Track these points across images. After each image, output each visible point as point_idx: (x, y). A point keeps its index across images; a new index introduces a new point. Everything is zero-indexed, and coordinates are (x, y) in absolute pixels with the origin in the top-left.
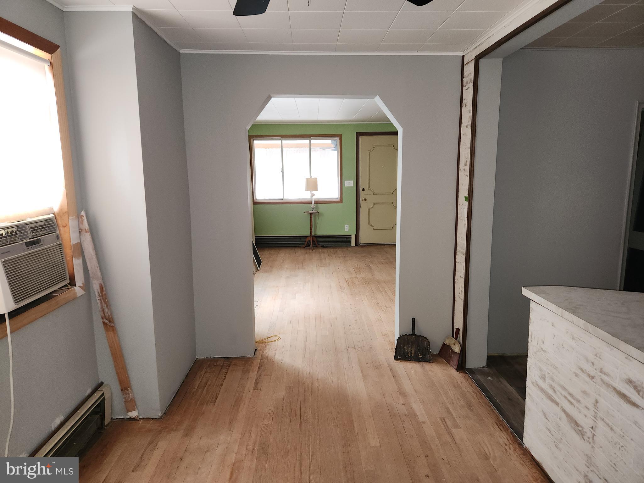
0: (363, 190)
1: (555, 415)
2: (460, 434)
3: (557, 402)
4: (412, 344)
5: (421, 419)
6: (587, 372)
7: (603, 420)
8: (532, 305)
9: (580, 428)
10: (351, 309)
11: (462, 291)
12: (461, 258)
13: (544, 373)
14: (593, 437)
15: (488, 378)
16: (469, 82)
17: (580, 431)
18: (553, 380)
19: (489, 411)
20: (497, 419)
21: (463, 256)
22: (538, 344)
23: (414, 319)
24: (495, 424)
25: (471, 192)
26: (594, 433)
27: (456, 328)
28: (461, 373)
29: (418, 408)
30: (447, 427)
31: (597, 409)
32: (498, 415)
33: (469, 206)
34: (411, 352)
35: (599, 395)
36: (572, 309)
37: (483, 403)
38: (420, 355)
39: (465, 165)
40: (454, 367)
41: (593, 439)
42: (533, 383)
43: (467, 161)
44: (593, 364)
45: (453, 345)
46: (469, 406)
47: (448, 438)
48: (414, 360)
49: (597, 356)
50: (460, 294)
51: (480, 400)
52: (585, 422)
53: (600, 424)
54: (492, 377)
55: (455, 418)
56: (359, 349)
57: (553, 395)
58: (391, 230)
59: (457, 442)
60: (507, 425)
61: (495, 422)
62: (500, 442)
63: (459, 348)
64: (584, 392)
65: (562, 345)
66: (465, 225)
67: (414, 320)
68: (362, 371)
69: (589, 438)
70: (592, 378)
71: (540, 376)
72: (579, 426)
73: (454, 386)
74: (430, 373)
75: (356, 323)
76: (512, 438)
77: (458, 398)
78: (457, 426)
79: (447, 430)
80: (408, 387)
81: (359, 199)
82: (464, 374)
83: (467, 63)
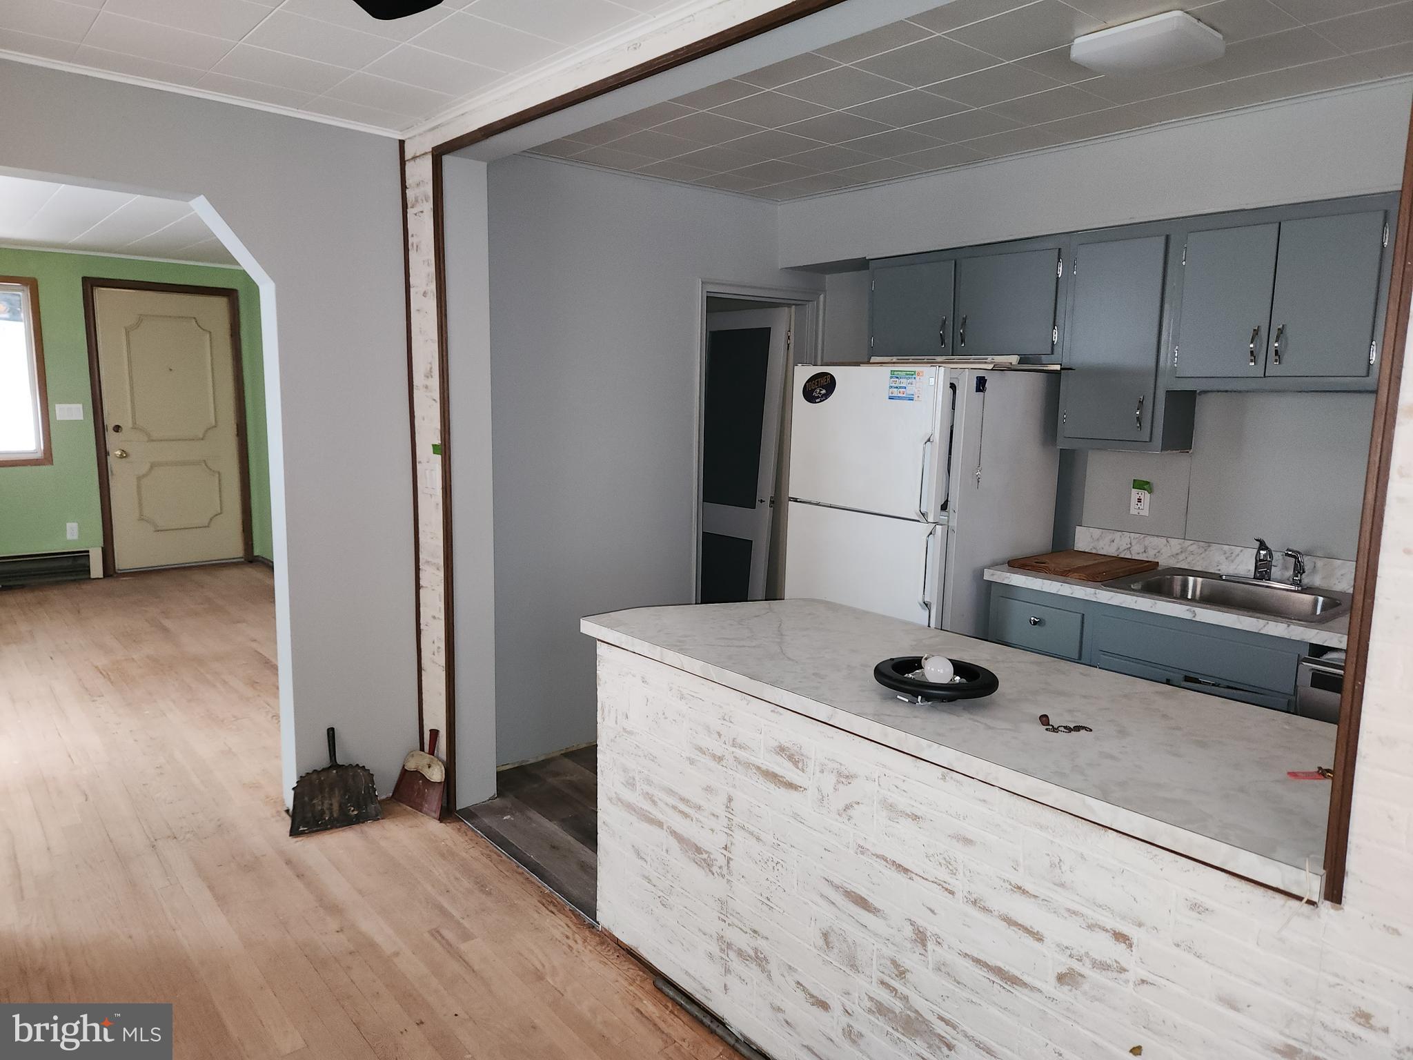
0: (117, 429)
1: (658, 846)
2: (477, 949)
3: (659, 821)
4: (332, 790)
5: (387, 948)
6: (710, 751)
7: (743, 828)
8: (601, 649)
9: (705, 856)
10: (136, 741)
11: (439, 648)
12: (433, 578)
13: (631, 775)
14: (728, 863)
15: (505, 818)
16: (422, 201)
17: (704, 860)
18: (649, 782)
19: (522, 883)
20: (540, 894)
21: (437, 572)
22: (616, 721)
23: (333, 729)
24: (539, 904)
25: (447, 435)
26: (730, 855)
27: (431, 730)
28: (449, 823)
29: (373, 926)
30: (449, 947)
31: (732, 812)
32: (540, 885)
33: (445, 465)
34: (331, 809)
35: (734, 786)
36: (676, 646)
37: (508, 871)
38: (352, 809)
39: (429, 375)
40: (433, 814)
41: (728, 867)
42: (610, 799)
43: (431, 368)
44: (720, 735)
45: (427, 769)
46: (482, 886)
47: (454, 967)
48: (338, 825)
49: (725, 720)
50: (434, 654)
51: (500, 867)
52: (712, 842)
53: (739, 836)
54: (512, 815)
55: (459, 922)
56: (188, 836)
57: (651, 811)
58: (207, 529)
59: (476, 968)
60: (562, 899)
61: (539, 901)
62: (557, 937)
63: (442, 771)
64: (708, 789)
65: (664, 714)
66: (437, 504)
67: (331, 733)
68: (211, 888)
69: (720, 867)
70: (719, 759)
71: (625, 783)
72: (702, 854)
73: (443, 856)
74: (383, 843)
75: (161, 774)
76: (575, 921)
77: (457, 879)
78: (466, 936)
79: (449, 952)
80: (338, 887)
81: (107, 454)
82: (457, 825)
83: (414, 158)
